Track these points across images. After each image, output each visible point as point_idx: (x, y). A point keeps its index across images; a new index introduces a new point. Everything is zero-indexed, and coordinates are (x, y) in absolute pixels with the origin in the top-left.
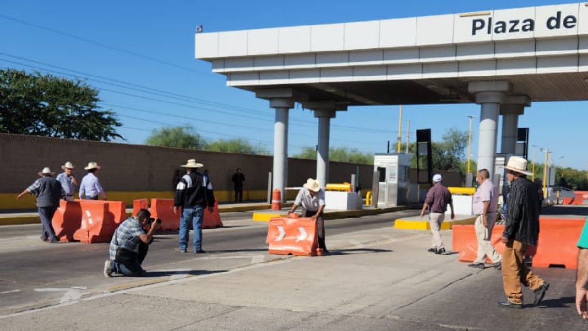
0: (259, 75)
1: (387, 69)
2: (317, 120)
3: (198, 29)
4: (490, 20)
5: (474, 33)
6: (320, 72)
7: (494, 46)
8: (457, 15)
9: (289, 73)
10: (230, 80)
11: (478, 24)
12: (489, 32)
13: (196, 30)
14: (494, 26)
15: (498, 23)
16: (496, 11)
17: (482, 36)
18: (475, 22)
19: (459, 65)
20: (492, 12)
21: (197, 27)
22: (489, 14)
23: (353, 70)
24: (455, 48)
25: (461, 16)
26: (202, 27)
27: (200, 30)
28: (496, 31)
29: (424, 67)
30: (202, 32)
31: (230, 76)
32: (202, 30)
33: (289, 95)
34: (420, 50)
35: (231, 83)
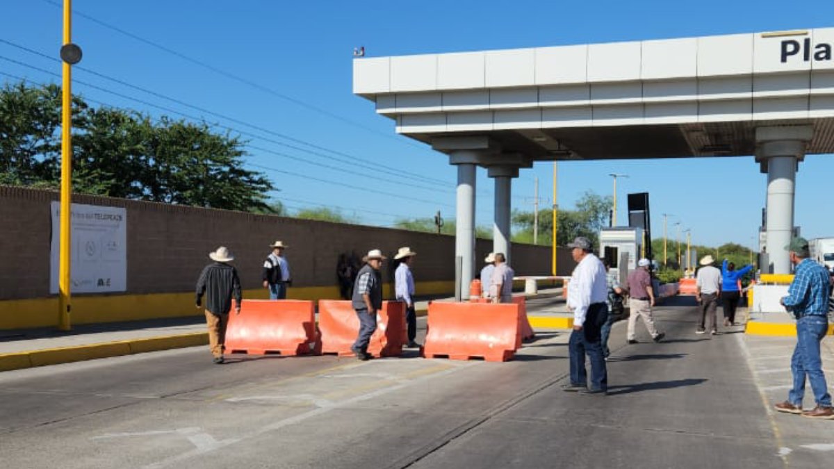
0: (447, 117)
1: (644, 108)
2: (492, 180)
3: (357, 53)
4: (807, 42)
5: (784, 60)
6: (541, 113)
7: (810, 77)
8: (758, 35)
9: (493, 115)
10: (401, 125)
11: (790, 48)
12: (806, 58)
13: (355, 53)
14: (813, 51)
15: (819, 46)
16: (816, 30)
17: (797, 63)
18: (784, 44)
19: (752, 104)
20: (810, 31)
21: (356, 49)
22: (806, 34)
23: (592, 111)
24: (752, 80)
25: (764, 37)
26: (363, 49)
27: (361, 53)
28: (817, 57)
29: (699, 107)
30: (363, 55)
31: (399, 118)
32: (363, 53)
33: (485, 145)
34: (699, 83)
35: (399, 129)
